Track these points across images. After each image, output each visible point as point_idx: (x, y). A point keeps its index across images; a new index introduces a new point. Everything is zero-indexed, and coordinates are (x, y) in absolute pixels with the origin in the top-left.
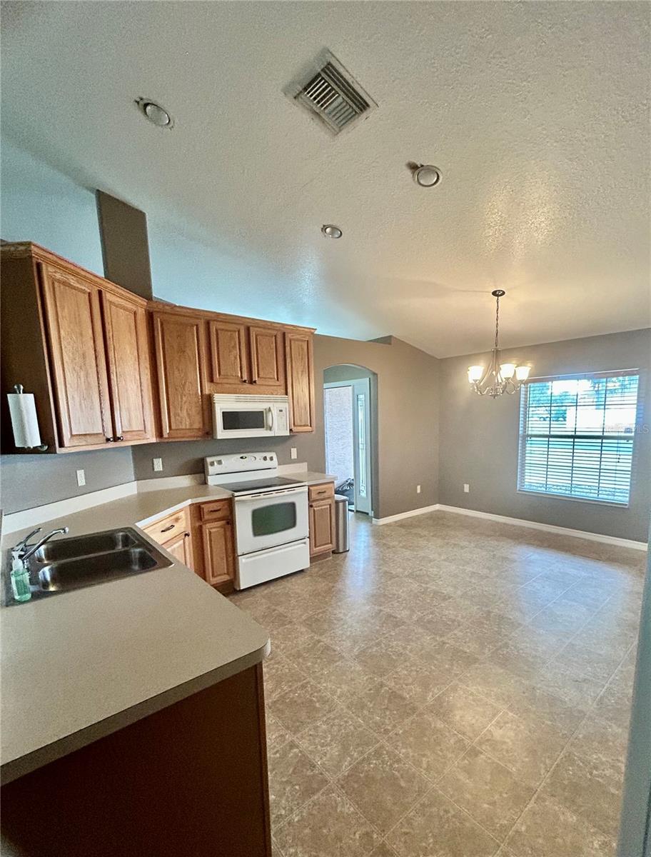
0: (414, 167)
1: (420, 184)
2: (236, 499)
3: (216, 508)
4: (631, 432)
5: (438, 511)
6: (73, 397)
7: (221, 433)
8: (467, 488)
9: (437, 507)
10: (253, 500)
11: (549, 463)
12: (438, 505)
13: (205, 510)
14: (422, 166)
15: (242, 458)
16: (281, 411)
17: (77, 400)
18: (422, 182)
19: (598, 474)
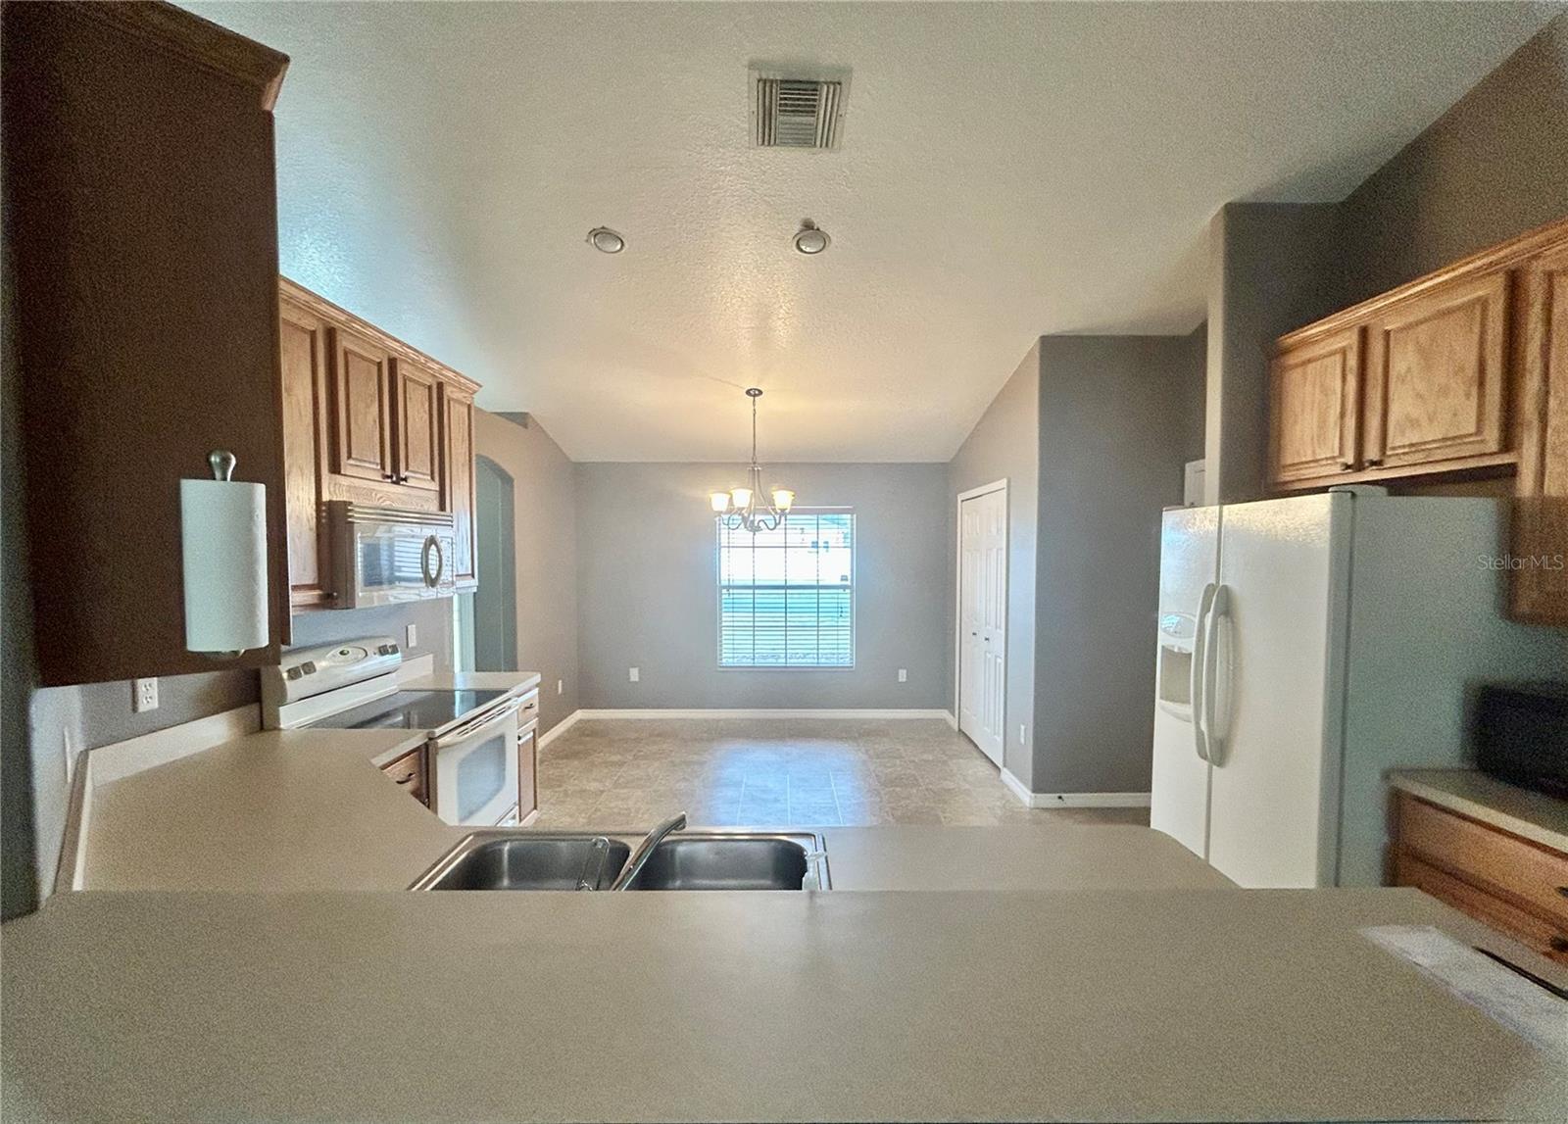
0: (808, 226)
1: (801, 250)
2: (441, 742)
4: (847, 580)
5: (580, 721)
7: (361, 596)
8: (634, 675)
9: (580, 714)
10: (460, 743)
11: (756, 624)
12: (578, 711)
14: (818, 229)
15: (342, 654)
18: (803, 247)
19: (816, 633)
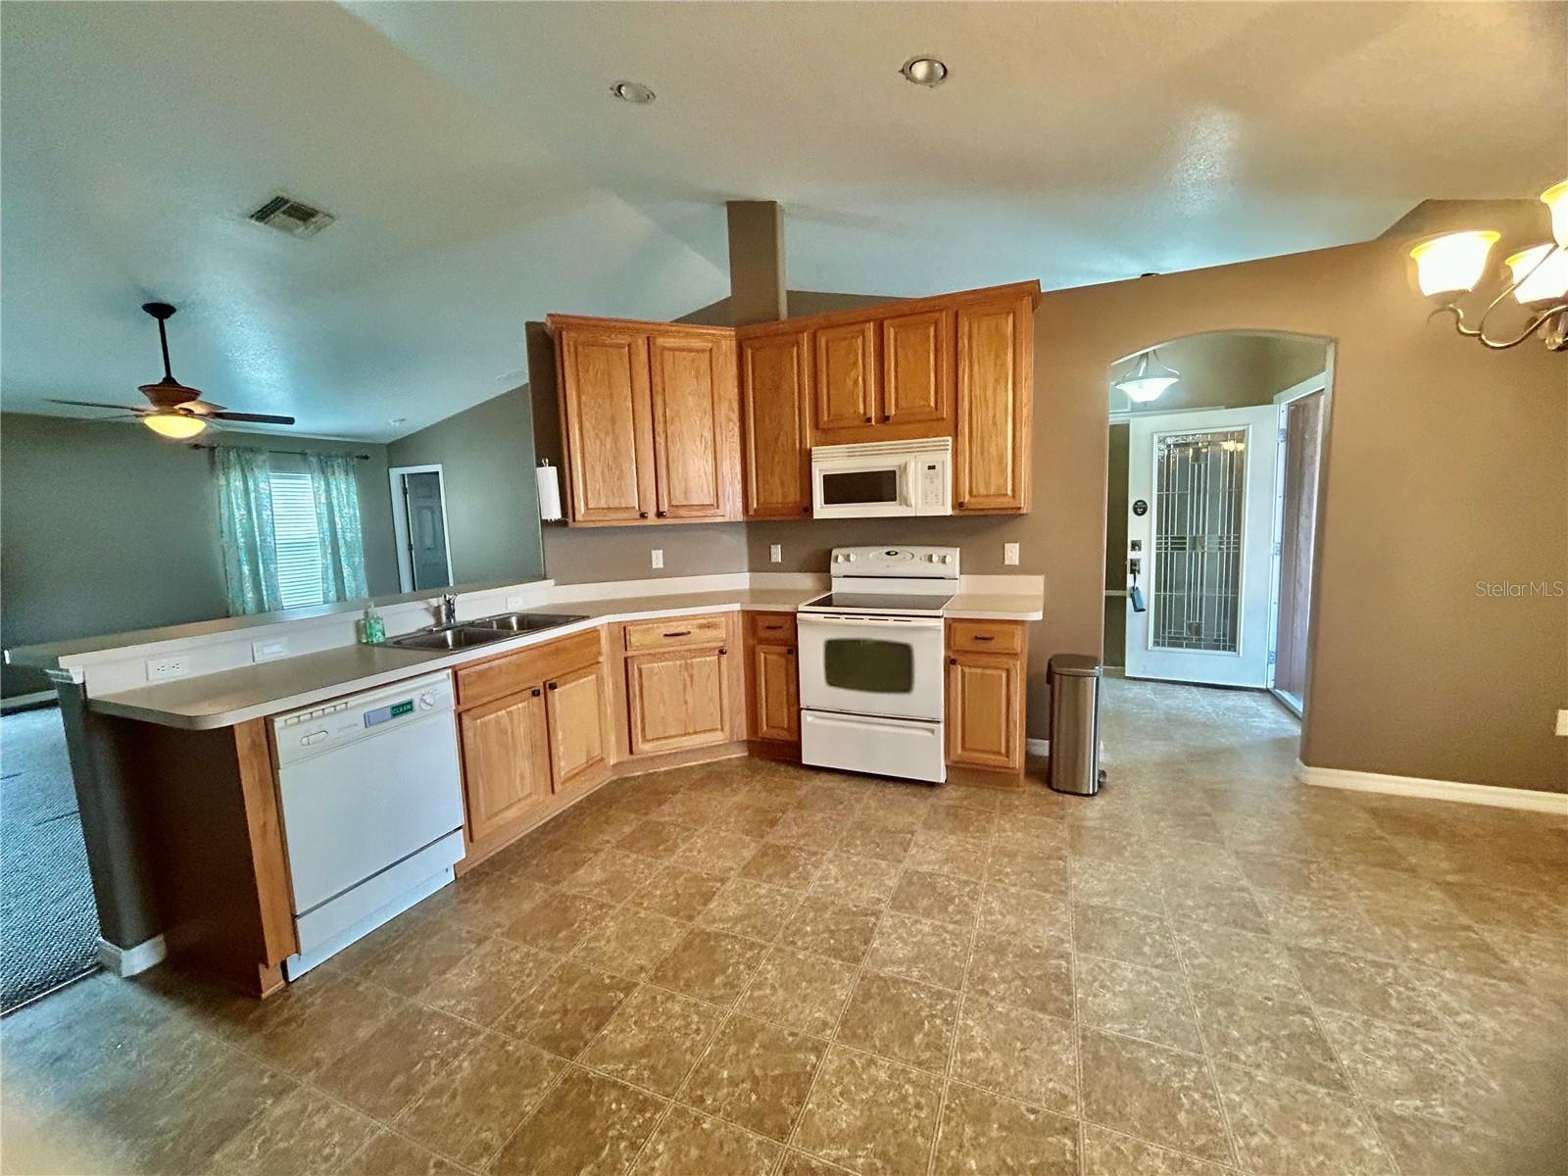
2: (799, 615)
3: (773, 624)
6: (593, 467)
7: (822, 510)
10: (826, 624)
13: (760, 624)
15: (888, 553)
16: (932, 468)
17: (598, 470)
